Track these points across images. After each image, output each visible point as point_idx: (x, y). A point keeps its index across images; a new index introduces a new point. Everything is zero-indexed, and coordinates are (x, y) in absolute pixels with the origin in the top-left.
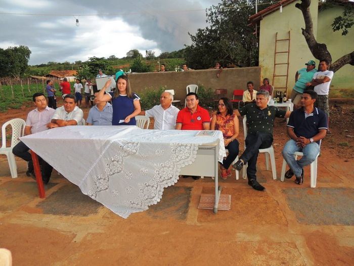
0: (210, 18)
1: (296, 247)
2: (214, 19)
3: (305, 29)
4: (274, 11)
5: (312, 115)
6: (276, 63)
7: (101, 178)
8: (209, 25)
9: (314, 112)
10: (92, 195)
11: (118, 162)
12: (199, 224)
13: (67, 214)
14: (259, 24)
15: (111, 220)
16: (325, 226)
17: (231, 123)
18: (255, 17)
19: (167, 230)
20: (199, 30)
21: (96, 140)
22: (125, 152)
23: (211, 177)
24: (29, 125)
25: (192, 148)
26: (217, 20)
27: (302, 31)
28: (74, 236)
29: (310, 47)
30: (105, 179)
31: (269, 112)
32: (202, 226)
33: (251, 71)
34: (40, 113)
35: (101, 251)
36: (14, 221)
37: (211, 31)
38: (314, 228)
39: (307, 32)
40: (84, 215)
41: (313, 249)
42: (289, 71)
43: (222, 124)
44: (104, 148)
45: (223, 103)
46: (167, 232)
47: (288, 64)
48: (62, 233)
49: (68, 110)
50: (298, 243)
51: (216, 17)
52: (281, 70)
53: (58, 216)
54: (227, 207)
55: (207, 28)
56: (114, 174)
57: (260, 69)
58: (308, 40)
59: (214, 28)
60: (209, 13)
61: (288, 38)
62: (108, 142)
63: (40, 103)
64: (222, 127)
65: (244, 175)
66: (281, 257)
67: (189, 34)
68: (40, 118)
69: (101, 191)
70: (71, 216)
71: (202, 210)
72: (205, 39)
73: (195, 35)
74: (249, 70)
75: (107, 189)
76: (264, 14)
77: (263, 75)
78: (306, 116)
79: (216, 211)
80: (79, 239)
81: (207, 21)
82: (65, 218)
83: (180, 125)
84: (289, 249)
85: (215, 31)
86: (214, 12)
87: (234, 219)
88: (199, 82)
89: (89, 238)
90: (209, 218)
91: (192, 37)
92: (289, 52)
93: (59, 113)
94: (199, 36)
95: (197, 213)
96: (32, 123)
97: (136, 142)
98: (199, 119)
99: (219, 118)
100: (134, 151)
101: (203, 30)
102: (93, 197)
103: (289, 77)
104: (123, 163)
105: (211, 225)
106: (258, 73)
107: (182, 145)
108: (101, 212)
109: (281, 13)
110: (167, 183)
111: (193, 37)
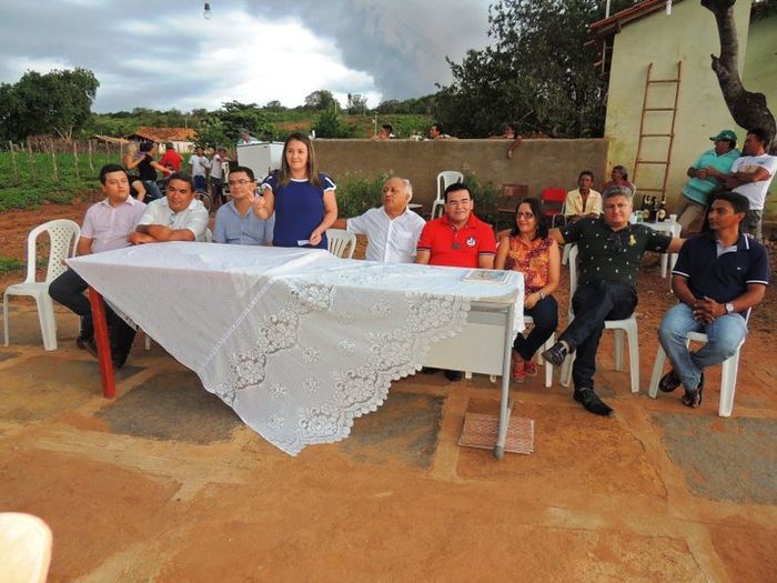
0: (497, 26)
1: (687, 549)
2: (507, 29)
3: (718, 56)
4: (648, 15)
5: (734, 249)
6: (645, 132)
7: (247, 359)
8: (494, 43)
9: (740, 242)
10: (225, 396)
11: (287, 324)
12: (460, 481)
13: (162, 436)
14: (611, 43)
15: (260, 456)
16: (756, 507)
17: (543, 257)
18: (603, 26)
19: (387, 489)
20: (472, 53)
21: (236, 274)
22: (303, 304)
23: (488, 376)
24: (88, 236)
25: (456, 306)
26: (512, 33)
27: (711, 61)
28: (178, 487)
29: (729, 100)
30: (256, 361)
31: (632, 237)
32: (467, 485)
33: (584, 147)
34: (114, 210)
35: (236, 526)
36: (44, 444)
37: (497, 56)
38: (729, 509)
39: (723, 63)
40: (201, 442)
41: (726, 558)
42: (673, 150)
43: (522, 259)
44: (256, 294)
45: (530, 211)
46: (386, 494)
47: (672, 137)
48: (150, 477)
49: (176, 208)
50: (691, 541)
51: (512, 25)
52: (655, 150)
53: (142, 440)
54: (525, 446)
55: (488, 49)
56: (277, 350)
57: (606, 144)
58: (724, 83)
59: (503, 50)
60: (495, 14)
61: (676, 78)
62: (265, 280)
63: (114, 187)
64: (521, 265)
65: (563, 377)
66: (653, 569)
67: (448, 59)
68: (112, 219)
69: (245, 386)
70: (170, 441)
71: (468, 450)
72: (482, 74)
73: (460, 63)
74: (581, 144)
75: (260, 381)
76: (626, 20)
77: (614, 158)
78: (720, 251)
79: (501, 453)
80: (187, 493)
81: (490, 34)
82: (157, 444)
83: (427, 254)
84: (671, 552)
85: (506, 57)
86: (506, 13)
87: (541, 475)
88: (466, 166)
89: (209, 494)
90: (484, 470)
91: (455, 67)
92: (675, 110)
93: (154, 213)
94: (469, 67)
95: (456, 454)
96: (94, 232)
97: (328, 285)
98: (471, 242)
99: (515, 245)
100: (324, 305)
101: (480, 54)
102: (227, 401)
103: (671, 166)
104: (299, 328)
105: (489, 484)
106: (601, 152)
107: (433, 298)
108: (239, 437)
109: (668, 16)
111: (457, 67)
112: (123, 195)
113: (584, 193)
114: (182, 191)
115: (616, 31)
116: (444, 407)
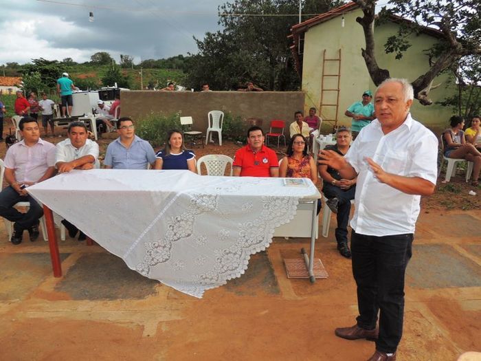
0: (223, 19)
1: (422, 316)
2: (229, 20)
3: (365, 49)
6: (324, 88)
7: (159, 246)
8: (222, 28)
10: (143, 271)
11: (187, 221)
12: (299, 298)
13: (112, 297)
14: (303, 37)
15: (181, 301)
16: (441, 290)
18: (299, 27)
19: (265, 309)
20: (208, 34)
21: (155, 192)
22: (198, 208)
23: (284, 238)
24: (11, 167)
25: (291, 202)
26: (231, 23)
27: (361, 52)
28: (142, 328)
29: (371, 73)
30: (164, 247)
32: (304, 300)
33: (293, 96)
34: (30, 149)
35: (192, 345)
36: (32, 315)
37: (224, 37)
38: (430, 293)
39: (367, 53)
40: (139, 297)
41: (440, 317)
42: (340, 98)
43: (297, 168)
44: (167, 203)
46: (267, 311)
47: (339, 91)
48: (120, 325)
49: (77, 144)
50: (422, 311)
51: (232, 18)
52: (330, 98)
53: (99, 302)
54: (323, 274)
55: (219, 32)
56: (179, 239)
57: (304, 95)
58: (368, 64)
59: (227, 33)
60: (222, 11)
61: (338, 58)
62: (173, 194)
63: (30, 132)
64: (297, 172)
65: (324, 232)
66: (412, 329)
67: (194, 37)
68: (30, 156)
69: (156, 264)
70: (118, 300)
71: (294, 280)
72: (215, 48)
73: (202, 40)
74: (290, 94)
75: (167, 259)
76: (311, 25)
77: (308, 105)
79: (314, 279)
80: (150, 329)
81: (219, 23)
82: (111, 303)
84: (416, 318)
85: (229, 38)
86: (228, 11)
87: (338, 288)
88: (224, 108)
89: (164, 328)
90: (309, 290)
91: (199, 42)
92: (339, 76)
93: (63, 151)
94: (208, 43)
95: (289, 283)
96: (15, 164)
97: (214, 194)
98: (265, 161)
99: (292, 161)
100: (213, 207)
101: (214, 35)
102: (144, 274)
103: (339, 107)
104: (195, 223)
105: (314, 297)
106: (301, 98)
107: (277, 198)
108: (162, 293)
109: (342, 28)
110: (255, 249)
111: (200, 42)
112: (35, 138)
113: (300, 124)
114: (81, 134)
115: (306, 31)
116: (268, 257)
